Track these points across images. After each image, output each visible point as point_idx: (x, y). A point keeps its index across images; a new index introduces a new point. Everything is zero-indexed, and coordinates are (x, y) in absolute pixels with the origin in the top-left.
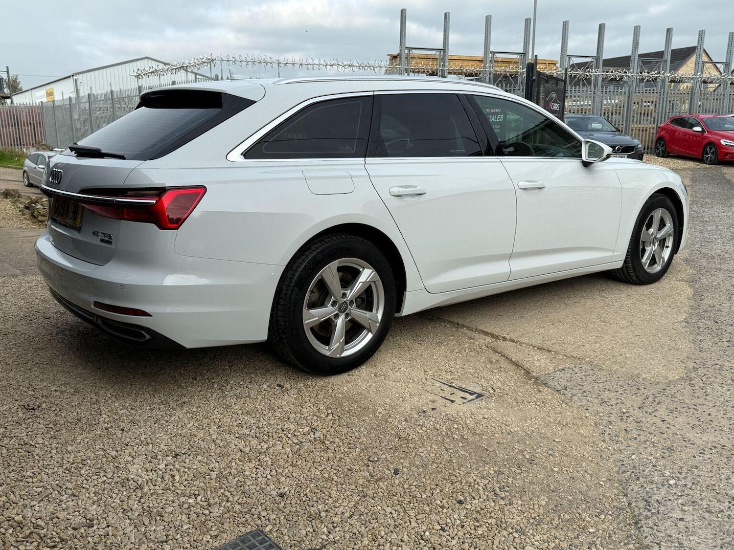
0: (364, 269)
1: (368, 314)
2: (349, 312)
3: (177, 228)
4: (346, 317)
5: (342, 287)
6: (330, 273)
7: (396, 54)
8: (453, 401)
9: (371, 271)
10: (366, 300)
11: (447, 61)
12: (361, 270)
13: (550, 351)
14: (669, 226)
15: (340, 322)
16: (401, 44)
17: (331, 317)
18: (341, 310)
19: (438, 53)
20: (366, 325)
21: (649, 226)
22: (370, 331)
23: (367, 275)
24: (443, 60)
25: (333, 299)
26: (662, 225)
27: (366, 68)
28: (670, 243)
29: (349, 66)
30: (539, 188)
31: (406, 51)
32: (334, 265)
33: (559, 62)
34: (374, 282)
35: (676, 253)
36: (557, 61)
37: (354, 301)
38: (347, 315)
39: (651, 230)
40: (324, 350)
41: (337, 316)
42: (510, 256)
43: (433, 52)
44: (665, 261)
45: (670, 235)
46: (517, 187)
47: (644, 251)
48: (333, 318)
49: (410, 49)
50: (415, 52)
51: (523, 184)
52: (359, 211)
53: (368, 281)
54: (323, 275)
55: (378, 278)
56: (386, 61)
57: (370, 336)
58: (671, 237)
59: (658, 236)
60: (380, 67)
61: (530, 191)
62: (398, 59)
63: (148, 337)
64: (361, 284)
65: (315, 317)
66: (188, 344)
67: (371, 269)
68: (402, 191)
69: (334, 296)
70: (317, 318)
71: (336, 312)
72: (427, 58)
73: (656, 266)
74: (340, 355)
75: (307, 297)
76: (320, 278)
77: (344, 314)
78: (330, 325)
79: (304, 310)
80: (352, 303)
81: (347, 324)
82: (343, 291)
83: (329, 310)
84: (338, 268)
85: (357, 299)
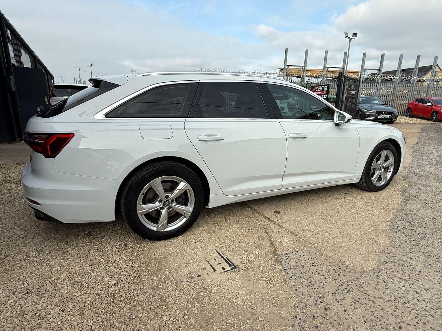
0: (181, 182)
1: (184, 208)
2: (171, 206)
3: (54, 157)
4: (168, 209)
5: (165, 192)
6: (157, 183)
7: (282, 68)
8: (215, 270)
9: (185, 183)
10: (183, 199)
11: (305, 71)
12: (179, 182)
13: (296, 235)
14: (391, 160)
15: (164, 212)
16: (285, 64)
17: (158, 209)
18: (165, 205)
19: (301, 68)
20: (183, 214)
21: (378, 160)
22: (185, 217)
23: (182, 185)
24: (304, 71)
25: (159, 199)
26: (387, 159)
27: (267, 74)
28: (392, 169)
29: (260, 73)
30: (303, 138)
31: (287, 67)
32: (159, 180)
33: (360, 72)
34: (188, 189)
35: (396, 174)
36: (359, 72)
37: (175, 200)
38: (170, 208)
39: (379, 162)
40: (153, 227)
41: (162, 208)
42: (283, 176)
43: (299, 67)
44: (388, 179)
45: (392, 165)
46: (287, 137)
47: (374, 173)
49: (289, 66)
50: (291, 67)
51: (292, 135)
52: (175, 150)
53: (183, 189)
54: (151, 185)
55: (190, 187)
56: (278, 71)
57: (185, 220)
58: (392, 166)
59: (384, 165)
60: (274, 74)
61: (297, 140)
62: (283, 70)
63: (42, 216)
64: (178, 190)
66: (65, 221)
67: (185, 182)
68: (205, 138)
69: (160, 198)
70: (147, 210)
71: (161, 206)
72: (296, 70)
73: (381, 181)
74: (163, 230)
75: (141, 197)
76: (150, 187)
77: (167, 208)
78: (158, 212)
79: (138, 205)
80: (172, 201)
81: (169, 213)
82: (166, 194)
83: (157, 205)
84: (161, 181)
85: (176, 199)
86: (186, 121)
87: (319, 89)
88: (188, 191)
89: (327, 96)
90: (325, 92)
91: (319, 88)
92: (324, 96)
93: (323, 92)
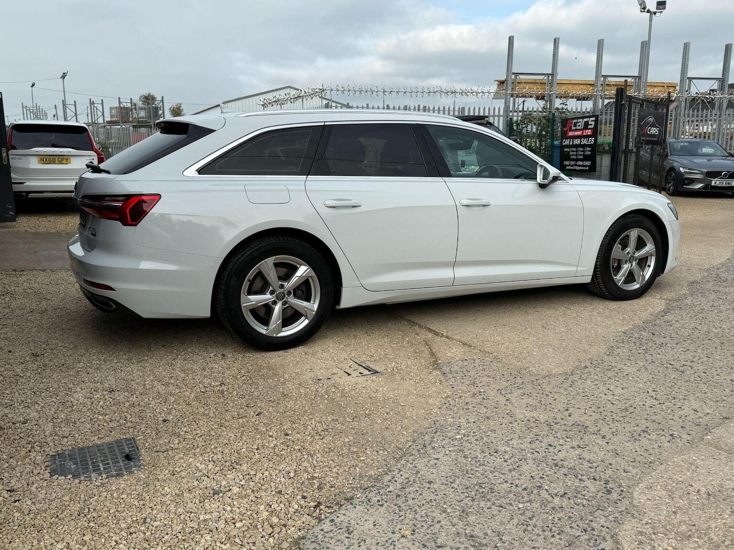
0: (301, 266)
1: (305, 304)
2: (287, 300)
3: (136, 225)
4: (283, 304)
5: (279, 279)
6: (267, 266)
7: (504, 79)
8: (349, 375)
9: (307, 267)
10: (303, 291)
11: (555, 85)
12: (297, 266)
14: (650, 247)
15: (277, 308)
16: (508, 70)
17: (269, 303)
18: (280, 297)
19: (545, 78)
20: (304, 313)
21: (624, 246)
22: (306, 318)
23: (303, 270)
24: (551, 84)
25: (271, 289)
26: (641, 244)
27: (469, 94)
28: (652, 263)
29: (452, 93)
30: (484, 206)
31: (513, 77)
32: (270, 261)
33: (679, 85)
34: (311, 277)
36: (677, 84)
37: (292, 291)
38: (285, 303)
39: (628, 250)
40: (262, 330)
41: (275, 303)
42: (454, 264)
43: (541, 77)
44: (646, 279)
45: (651, 255)
46: (458, 204)
47: (619, 268)
48: (271, 304)
49: (517, 74)
50: (522, 77)
51: (465, 202)
53: (303, 275)
54: (260, 268)
55: (313, 274)
57: (307, 322)
58: (653, 257)
59: (637, 255)
60: (483, 93)
61: (473, 208)
62: (505, 84)
63: (114, 306)
64: (297, 278)
65: (253, 302)
66: (145, 315)
67: (307, 266)
68: (334, 203)
69: (272, 287)
70: (254, 303)
71: (274, 299)
72: (534, 83)
73: (635, 283)
74: (276, 335)
75: (246, 285)
76: (258, 270)
77: (281, 302)
78: (268, 309)
79: (242, 295)
80: (289, 293)
81: (284, 311)
82: (280, 283)
83: (267, 297)
84: (274, 264)
85: (294, 290)
86: (308, 181)
87: (579, 126)
88: (310, 279)
89: (596, 140)
90: (590, 131)
91: (577, 122)
92: (590, 141)
93: (587, 131)
